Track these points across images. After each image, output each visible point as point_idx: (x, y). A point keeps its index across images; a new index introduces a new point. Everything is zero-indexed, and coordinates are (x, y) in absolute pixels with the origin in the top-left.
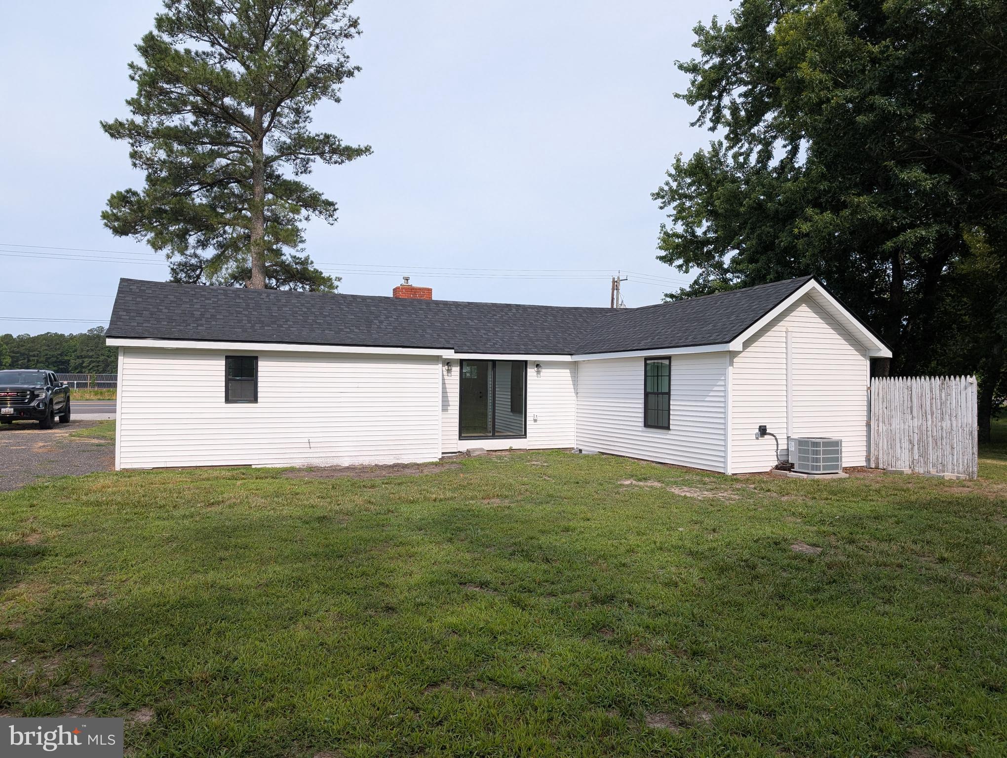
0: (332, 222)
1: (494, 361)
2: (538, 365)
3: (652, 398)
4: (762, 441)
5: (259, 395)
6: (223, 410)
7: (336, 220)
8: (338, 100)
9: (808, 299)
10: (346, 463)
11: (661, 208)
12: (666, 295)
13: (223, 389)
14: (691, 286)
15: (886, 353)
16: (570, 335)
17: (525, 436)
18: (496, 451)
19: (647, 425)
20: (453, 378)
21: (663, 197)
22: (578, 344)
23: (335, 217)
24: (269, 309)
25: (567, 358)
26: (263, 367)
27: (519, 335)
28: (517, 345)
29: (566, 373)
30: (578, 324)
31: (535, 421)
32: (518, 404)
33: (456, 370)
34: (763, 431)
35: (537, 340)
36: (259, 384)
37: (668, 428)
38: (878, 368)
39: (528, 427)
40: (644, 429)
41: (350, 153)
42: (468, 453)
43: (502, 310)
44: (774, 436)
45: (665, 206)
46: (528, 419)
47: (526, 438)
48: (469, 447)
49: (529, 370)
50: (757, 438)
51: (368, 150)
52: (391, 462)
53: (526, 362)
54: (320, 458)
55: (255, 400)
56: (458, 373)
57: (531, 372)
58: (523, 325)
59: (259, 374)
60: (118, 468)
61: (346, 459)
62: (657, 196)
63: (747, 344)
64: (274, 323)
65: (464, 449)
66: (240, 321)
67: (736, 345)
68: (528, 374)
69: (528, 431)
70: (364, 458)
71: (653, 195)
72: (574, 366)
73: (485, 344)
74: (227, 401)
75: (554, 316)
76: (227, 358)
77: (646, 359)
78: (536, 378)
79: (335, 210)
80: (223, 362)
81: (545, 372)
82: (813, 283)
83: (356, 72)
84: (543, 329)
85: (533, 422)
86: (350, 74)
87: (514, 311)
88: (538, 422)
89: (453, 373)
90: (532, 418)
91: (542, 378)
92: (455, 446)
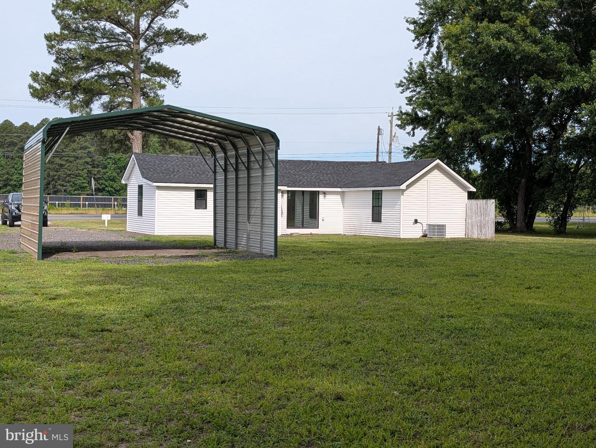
0: (177, 86)
1: (303, 192)
2: (324, 193)
3: (375, 208)
4: (415, 225)
5: (208, 206)
6: (194, 212)
7: (180, 84)
8: (186, 6)
9: (437, 167)
11: (402, 93)
12: (404, 148)
13: (194, 203)
14: (420, 142)
15: (473, 189)
16: (341, 177)
17: (318, 227)
18: (304, 234)
19: (373, 221)
20: (284, 199)
21: (402, 86)
22: (344, 182)
23: (180, 82)
24: (199, 166)
25: (339, 190)
26: (209, 194)
27: (315, 178)
28: (314, 183)
29: (338, 198)
30: (345, 171)
31: (323, 220)
32: (314, 214)
33: (286, 196)
34: (416, 221)
35: (324, 180)
36: (208, 201)
37: (381, 221)
38: (471, 196)
39: (319, 223)
40: (372, 222)
41: (193, 39)
42: (291, 234)
43: (306, 164)
44: (420, 223)
45: (404, 92)
46: (319, 219)
48: (292, 232)
49: (320, 195)
51: (204, 36)
53: (319, 191)
55: (206, 208)
56: (286, 197)
57: (321, 197)
58: (317, 172)
59: (208, 197)
62: (400, 85)
64: (204, 173)
65: (289, 233)
66: (190, 173)
67: (403, 187)
68: (320, 197)
69: (319, 225)
71: (396, 84)
72: (342, 194)
73: (299, 183)
74: (196, 208)
75: (333, 167)
76: (195, 190)
77: (373, 191)
78: (323, 199)
79: (179, 76)
81: (328, 197)
82: (438, 161)
84: (327, 174)
85: (322, 221)
87: (312, 164)
88: (324, 221)
89: (284, 197)
90: (321, 219)
91: (326, 199)
92: (285, 231)
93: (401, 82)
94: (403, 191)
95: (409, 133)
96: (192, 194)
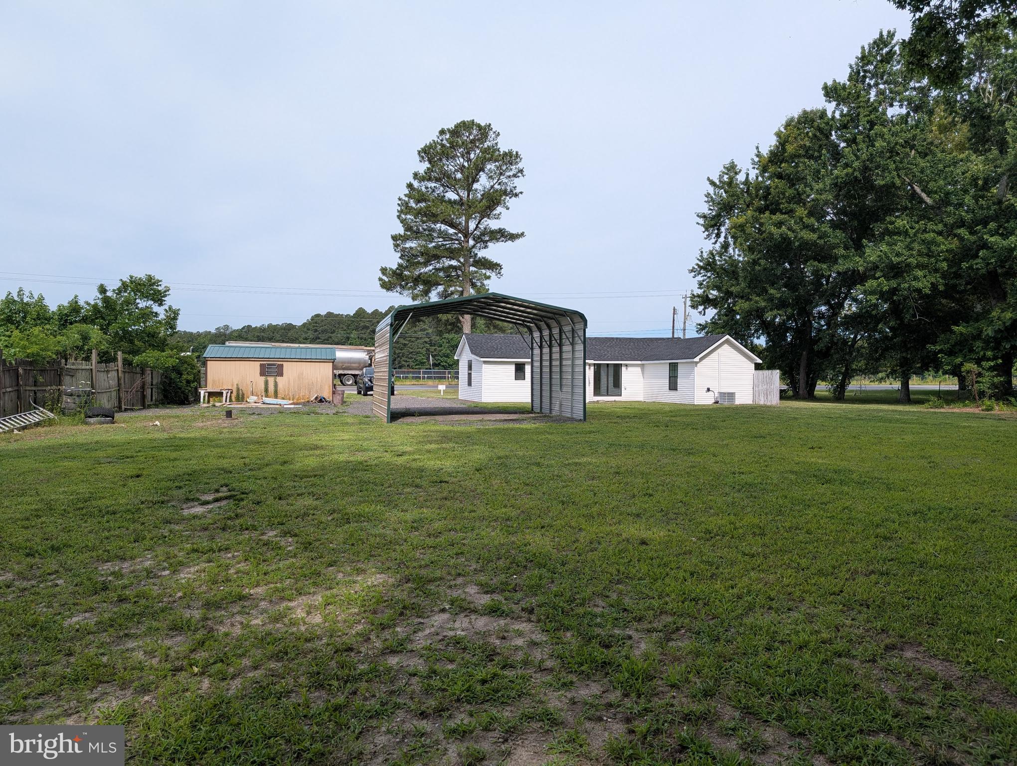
1: (608, 364)
2: (626, 365)
3: (672, 378)
4: (708, 393)
5: (526, 377)
6: (514, 383)
8: (508, 209)
9: (727, 341)
11: (694, 278)
12: (697, 325)
13: (514, 375)
14: (711, 320)
15: (759, 361)
16: (641, 352)
17: (621, 395)
18: (609, 401)
19: (670, 389)
20: (591, 371)
21: (694, 272)
22: (644, 356)
24: (518, 344)
25: (639, 362)
26: (528, 368)
27: (618, 352)
28: (617, 357)
29: (639, 369)
30: (645, 347)
32: (617, 383)
33: (592, 368)
34: (708, 390)
35: (626, 355)
36: (526, 373)
37: (677, 390)
40: (669, 391)
41: (513, 237)
42: (598, 401)
43: (610, 341)
46: (622, 388)
50: (706, 392)
51: (522, 234)
53: (621, 364)
55: (524, 379)
57: (624, 369)
58: (620, 348)
59: (526, 370)
62: (692, 271)
63: (701, 359)
64: (522, 350)
65: (596, 400)
66: (511, 350)
67: (697, 359)
68: (622, 369)
72: (642, 366)
73: (604, 356)
74: (516, 379)
75: (634, 343)
76: (515, 364)
77: (670, 363)
78: (625, 371)
81: (630, 369)
82: (728, 337)
83: (520, 195)
84: (629, 349)
85: (624, 390)
86: (516, 195)
87: (615, 341)
88: (627, 390)
90: (624, 388)
91: (628, 371)
92: (592, 399)
93: (694, 268)
94: (697, 363)
95: (700, 313)
96: (513, 367)
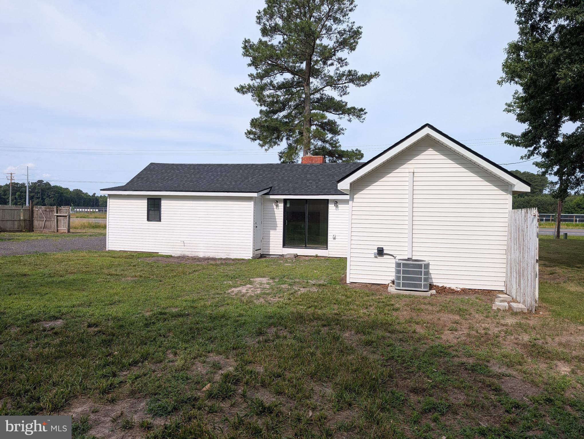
0: (362, 121)
1: (306, 200)
2: (336, 202)
4: (380, 259)
5: (162, 218)
6: (146, 225)
10: (201, 255)
13: (146, 214)
26: (164, 204)
31: (334, 238)
33: (281, 206)
34: (380, 252)
36: (162, 212)
39: (329, 242)
41: (368, 78)
42: (288, 255)
44: (394, 256)
46: (329, 237)
47: (327, 249)
49: (329, 205)
50: (376, 257)
51: (377, 75)
52: (224, 256)
53: (328, 200)
54: (189, 252)
55: (160, 220)
56: (282, 207)
59: (162, 207)
60: (107, 250)
61: (201, 253)
68: (330, 208)
69: (329, 245)
70: (211, 254)
74: (148, 220)
76: (148, 199)
78: (335, 211)
79: (365, 113)
80: (146, 201)
81: (341, 206)
88: (336, 240)
89: (279, 207)
90: (332, 237)
91: (339, 211)
92: (281, 251)
96: (144, 203)
